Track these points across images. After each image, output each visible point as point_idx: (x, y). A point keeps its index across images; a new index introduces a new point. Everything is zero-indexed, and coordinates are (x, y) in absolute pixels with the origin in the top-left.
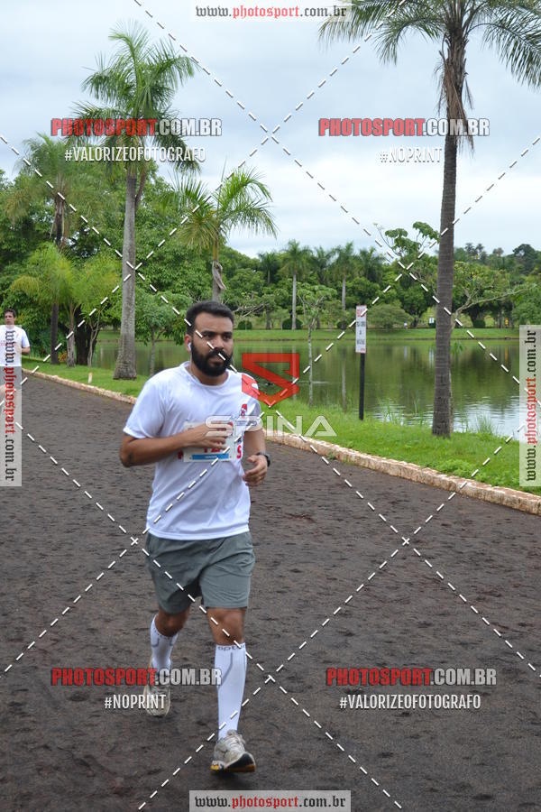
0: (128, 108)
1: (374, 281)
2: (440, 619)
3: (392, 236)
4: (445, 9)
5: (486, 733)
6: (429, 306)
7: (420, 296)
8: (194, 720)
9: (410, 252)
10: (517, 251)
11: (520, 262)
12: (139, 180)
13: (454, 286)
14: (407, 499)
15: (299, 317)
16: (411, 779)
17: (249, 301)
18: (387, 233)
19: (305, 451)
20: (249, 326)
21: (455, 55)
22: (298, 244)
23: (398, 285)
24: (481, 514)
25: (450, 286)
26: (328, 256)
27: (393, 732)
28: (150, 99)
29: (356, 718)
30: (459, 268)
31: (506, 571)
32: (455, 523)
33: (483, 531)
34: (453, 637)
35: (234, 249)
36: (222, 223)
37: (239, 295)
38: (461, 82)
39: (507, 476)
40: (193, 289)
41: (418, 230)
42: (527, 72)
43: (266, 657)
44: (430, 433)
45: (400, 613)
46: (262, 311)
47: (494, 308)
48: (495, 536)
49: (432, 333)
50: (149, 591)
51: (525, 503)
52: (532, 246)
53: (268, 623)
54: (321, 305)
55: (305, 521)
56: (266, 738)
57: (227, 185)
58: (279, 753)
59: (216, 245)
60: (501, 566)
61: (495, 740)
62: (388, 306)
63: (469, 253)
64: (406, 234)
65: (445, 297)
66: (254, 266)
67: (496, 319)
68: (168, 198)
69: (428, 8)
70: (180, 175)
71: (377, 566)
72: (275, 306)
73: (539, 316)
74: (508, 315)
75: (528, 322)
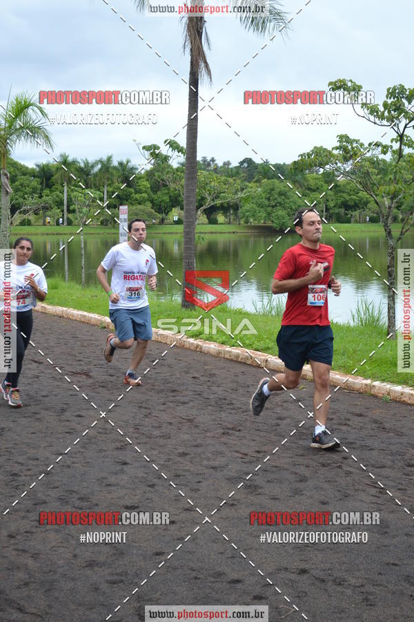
2: (195, 449)
3: (148, 150)
5: (235, 535)
6: (174, 207)
7: (166, 198)
8: (6, 534)
10: (242, 163)
11: (245, 172)
15: (70, 216)
16: (180, 570)
17: (31, 202)
18: (144, 148)
19: (81, 322)
20: (28, 223)
22: (67, 157)
23: (149, 189)
24: (222, 368)
25: (194, 190)
26: (93, 166)
27: (163, 536)
30: (202, 175)
31: (243, 412)
32: (202, 376)
33: (224, 382)
34: (205, 462)
35: (16, 160)
36: (9, 139)
37: (23, 197)
38: (201, 28)
41: (168, 145)
43: (60, 483)
44: (180, 306)
45: (163, 446)
46: (40, 210)
47: (225, 209)
48: (234, 386)
51: (255, 359)
52: (254, 160)
55: (84, 377)
56: (64, 545)
57: (13, 107)
58: (75, 556)
59: (4, 157)
60: (240, 408)
61: (242, 539)
62: (142, 207)
63: (204, 164)
64: (158, 148)
65: (190, 199)
66: (32, 174)
67: (226, 217)
71: (143, 410)
72: (52, 206)
73: (259, 214)
74: (236, 214)
75: (251, 220)
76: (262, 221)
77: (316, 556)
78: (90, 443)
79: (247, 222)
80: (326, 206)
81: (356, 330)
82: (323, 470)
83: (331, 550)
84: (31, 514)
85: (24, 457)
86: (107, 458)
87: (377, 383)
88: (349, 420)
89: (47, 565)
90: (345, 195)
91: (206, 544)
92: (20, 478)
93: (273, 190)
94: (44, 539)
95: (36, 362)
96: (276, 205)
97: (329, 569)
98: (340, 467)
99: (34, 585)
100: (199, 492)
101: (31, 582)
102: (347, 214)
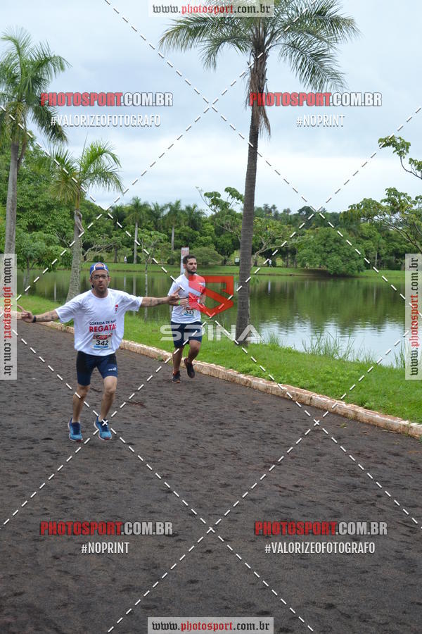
0: (14, 92)
1: (196, 230)
2: (237, 481)
3: (209, 197)
4: (252, 31)
5: (268, 566)
6: (235, 249)
7: (229, 241)
8: (51, 555)
9: (223, 209)
10: (301, 211)
11: (303, 220)
12: (21, 147)
13: (254, 235)
14: (216, 392)
15: (139, 255)
16: (212, 599)
17: (101, 241)
18: (206, 194)
19: (141, 354)
21: (259, 65)
22: (139, 200)
23: (214, 233)
24: (269, 404)
25: (251, 235)
26: (162, 210)
27: (199, 564)
28: (31, 86)
29: (173, 554)
30: (258, 222)
31: (286, 446)
32: (250, 410)
33: (270, 417)
35: (92, 202)
37: (94, 236)
38: (263, 86)
39: (288, 376)
40: (59, 230)
41: (229, 193)
42: (311, 81)
43: (106, 508)
44: (234, 343)
45: (207, 476)
46: (112, 249)
47: (283, 253)
48: (279, 421)
49: (237, 269)
50: (19, 457)
51: (301, 397)
52: (312, 208)
53: (108, 483)
54: (156, 246)
55: (139, 407)
56: (104, 568)
57: (88, 154)
58: (114, 580)
59: (78, 199)
60: (283, 443)
61: (273, 571)
62: (206, 248)
63: (266, 211)
64: (219, 195)
65: (247, 243)
66: (107, 215)
67: (284, 260)
68: (43, 161)
69: (240, 30)
70: (52, 145)
71: (192, 441)
72: (121, 245)
73: (315, 259)
74: (293, 258)
75: (307, 264)
76: (318, 266)
77: (344, 592)
78: (138, 471)
79: (303, 265)
80: (378, 254)
81: (398, 372)
82: (357, 507)
83: (359, 586)
84: (77, 537)
85: (76, 481)
86: (153, 485)
87: (414, 425)
88: (386, 459)
89: (87, 587)
90: (396, 244)
91: (239, 575)
92: (70, 502)
93: (328, 236)
94: (86, 562)
95: (95, 390)
96: (331, 251)
97: (355, 606)
98: (373, 505)
99: (72, 606)
100: (237, 523)
101: (71, 604)
102: (397, 262)
